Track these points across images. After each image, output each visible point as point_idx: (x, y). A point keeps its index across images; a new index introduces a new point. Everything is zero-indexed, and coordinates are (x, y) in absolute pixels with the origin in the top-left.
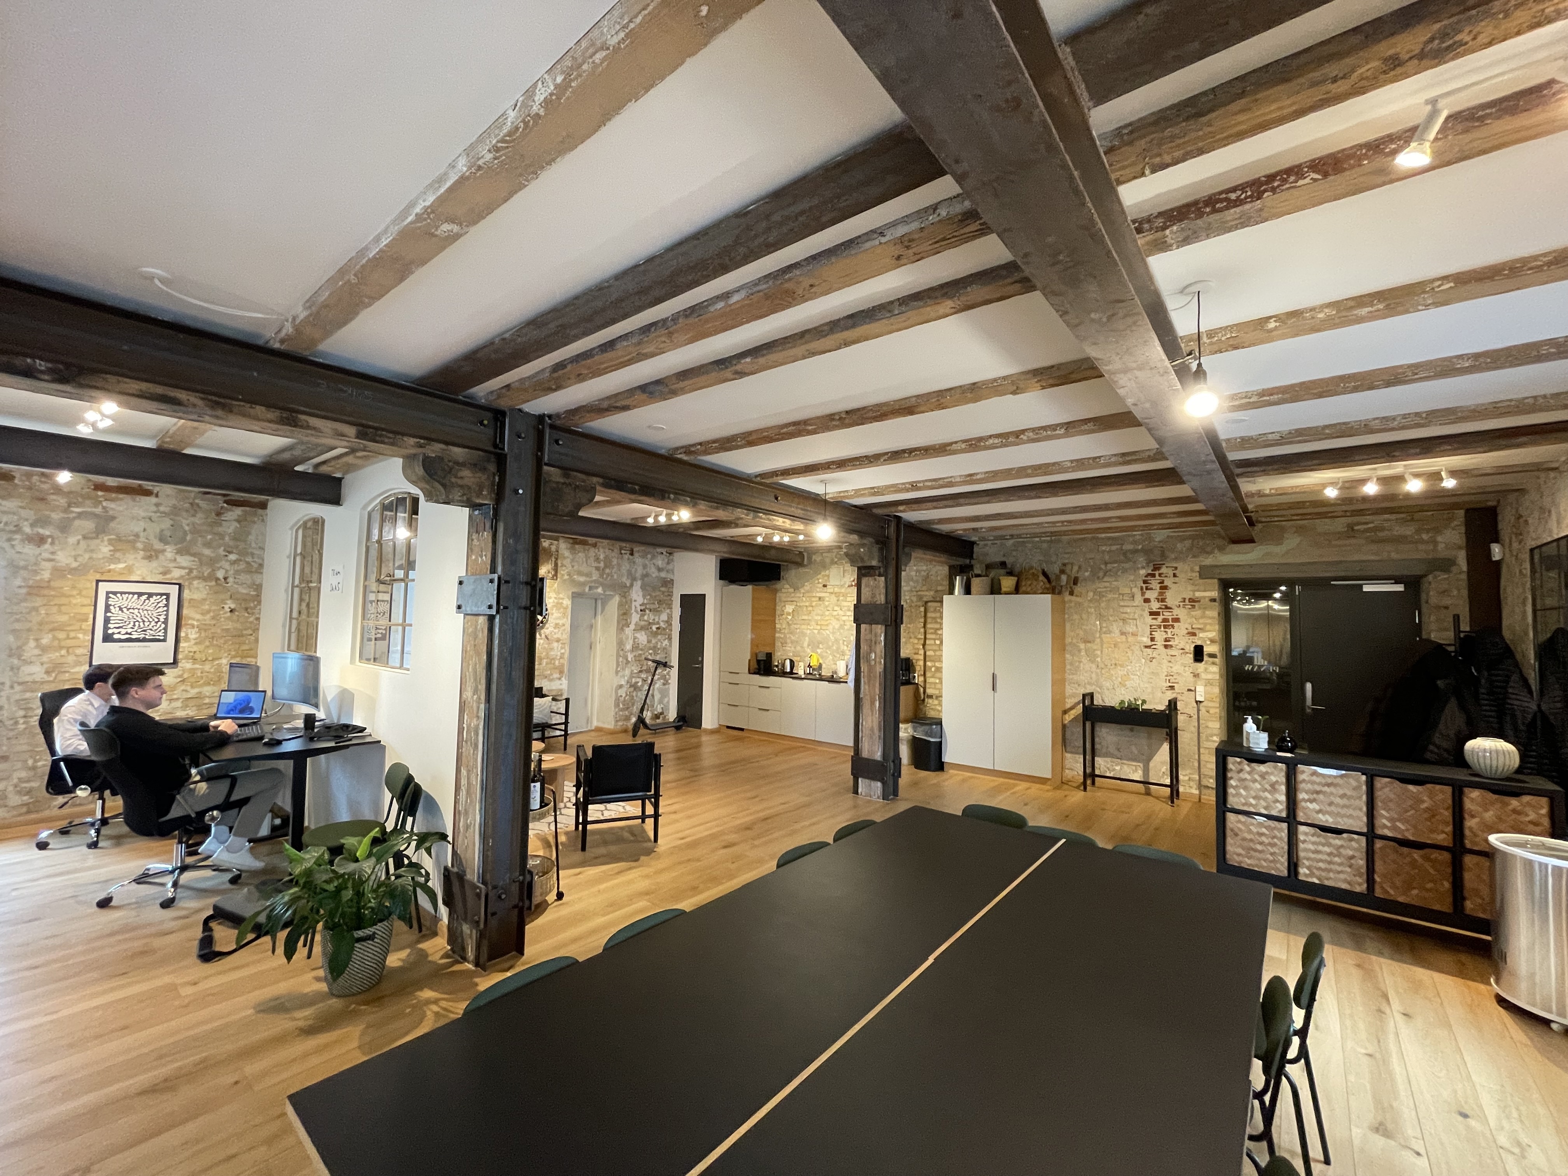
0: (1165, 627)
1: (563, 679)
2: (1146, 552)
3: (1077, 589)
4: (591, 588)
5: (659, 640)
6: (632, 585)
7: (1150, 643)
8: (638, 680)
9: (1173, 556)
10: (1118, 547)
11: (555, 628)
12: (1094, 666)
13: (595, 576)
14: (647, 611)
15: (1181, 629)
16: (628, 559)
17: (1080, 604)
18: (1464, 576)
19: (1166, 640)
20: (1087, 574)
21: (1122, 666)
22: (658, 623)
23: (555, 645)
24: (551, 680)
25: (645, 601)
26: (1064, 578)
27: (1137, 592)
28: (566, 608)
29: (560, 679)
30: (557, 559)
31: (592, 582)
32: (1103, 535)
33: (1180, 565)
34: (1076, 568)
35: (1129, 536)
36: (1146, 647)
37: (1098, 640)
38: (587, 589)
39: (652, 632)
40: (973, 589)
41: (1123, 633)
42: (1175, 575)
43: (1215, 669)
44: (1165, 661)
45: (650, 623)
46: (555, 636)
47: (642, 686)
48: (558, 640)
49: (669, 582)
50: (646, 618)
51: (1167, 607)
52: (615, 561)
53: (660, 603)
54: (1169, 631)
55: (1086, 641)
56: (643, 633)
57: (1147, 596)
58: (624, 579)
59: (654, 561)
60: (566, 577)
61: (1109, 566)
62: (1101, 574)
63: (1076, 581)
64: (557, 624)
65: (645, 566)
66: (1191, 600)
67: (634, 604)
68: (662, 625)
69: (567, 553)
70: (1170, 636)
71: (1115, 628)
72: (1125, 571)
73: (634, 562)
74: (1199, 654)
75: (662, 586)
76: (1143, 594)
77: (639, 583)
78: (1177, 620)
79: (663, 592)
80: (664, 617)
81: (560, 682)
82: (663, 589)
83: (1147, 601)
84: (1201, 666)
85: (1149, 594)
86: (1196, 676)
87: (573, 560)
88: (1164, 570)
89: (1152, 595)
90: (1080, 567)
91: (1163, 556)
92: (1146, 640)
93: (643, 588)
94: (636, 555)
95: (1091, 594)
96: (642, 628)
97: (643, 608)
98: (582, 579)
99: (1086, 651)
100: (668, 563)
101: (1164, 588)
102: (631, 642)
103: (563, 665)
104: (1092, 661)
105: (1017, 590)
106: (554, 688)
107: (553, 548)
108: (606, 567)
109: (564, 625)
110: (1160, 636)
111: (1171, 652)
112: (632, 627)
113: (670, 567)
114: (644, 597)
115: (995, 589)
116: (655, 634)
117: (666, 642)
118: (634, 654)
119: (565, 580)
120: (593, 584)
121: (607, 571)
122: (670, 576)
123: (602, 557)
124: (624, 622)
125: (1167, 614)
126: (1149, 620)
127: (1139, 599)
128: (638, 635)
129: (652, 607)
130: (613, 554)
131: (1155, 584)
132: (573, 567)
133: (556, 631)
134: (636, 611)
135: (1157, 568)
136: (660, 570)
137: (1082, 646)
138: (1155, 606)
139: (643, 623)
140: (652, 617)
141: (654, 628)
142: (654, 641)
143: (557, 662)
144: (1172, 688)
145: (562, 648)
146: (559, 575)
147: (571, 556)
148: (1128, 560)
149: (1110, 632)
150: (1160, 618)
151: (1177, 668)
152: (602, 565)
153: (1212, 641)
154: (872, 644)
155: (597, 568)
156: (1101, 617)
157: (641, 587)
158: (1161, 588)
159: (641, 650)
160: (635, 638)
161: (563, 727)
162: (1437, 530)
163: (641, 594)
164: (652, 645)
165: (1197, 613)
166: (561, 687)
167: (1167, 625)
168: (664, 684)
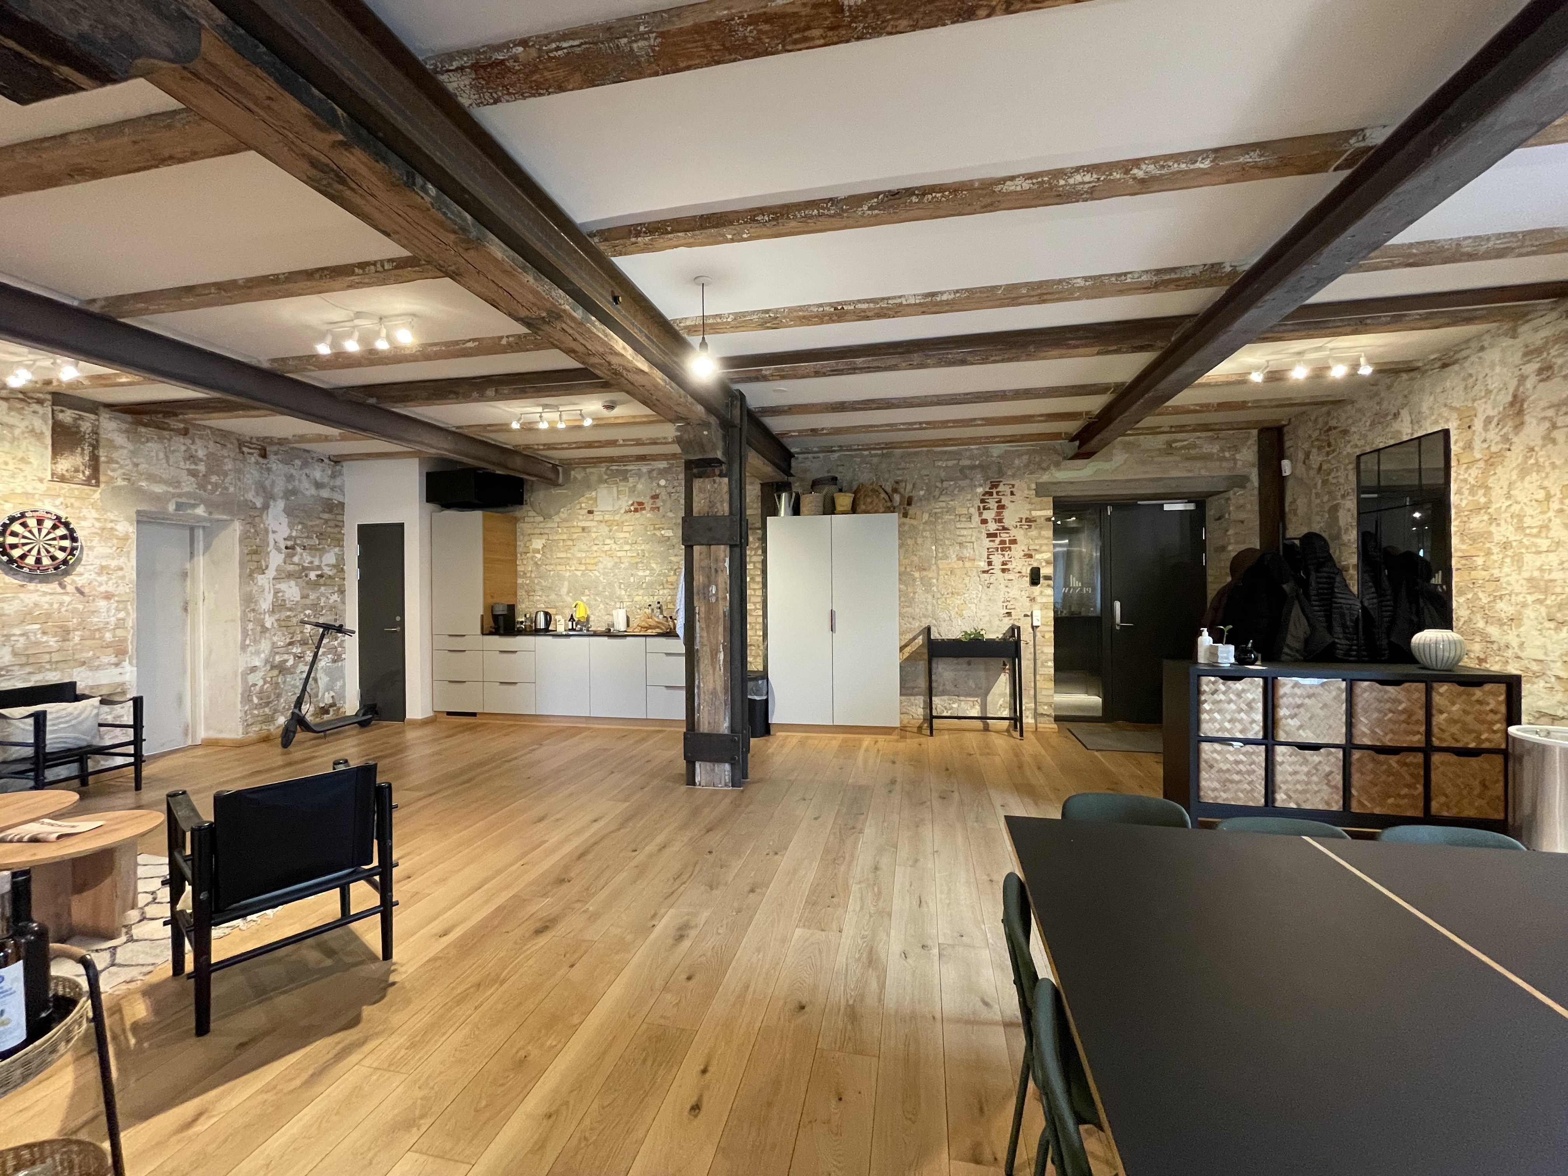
0: (1003, 549)
1: (126, 664)
2: (983, 468)
3: (912, 510)
4: (179, 506)
5: (323, 594)
6: (266, 507)
7: (987, 568)
8: (286, 657)
9: (1010, 473)
10: (955, 462)
11: (99, 574)
12: (930, 596)
13: (189, 485)
14: (298, 549)
15: (1017, 551)
16: (257, 463)
17: (918, 525)
18: (1256, 492)
19: (1004, 564)
20: (922, 493)
21: (958, 594)
22: (319, 567)
23: (102, 604)
24: (98, 668)
25: (294, 534)
26: (900, 495)
27: (973, 511)
28: (126, 538)
29: (117, 665)
30: (95, 447)
31: (180, 495)
32: (939, 449)
33: (1016, 482)
34: (909, 487)
35: (966, 450)
36: (984, 572)
37: (934, 567)
38: (171, 508)
39: (309, 582)
40: (803, 509)
41: (960, 558)
42: (1012, 493)
43: (1050, 591)
44: (1002, 586)
45: (304, 569)
46: (102, 589)
47: (295, 666)
48: (108, 596)
49: (337, 505)
50: (296, 559)
51: (1004, 528)
52: (229, 465)
53: (321, 536)
54: (1006, 553)
55: (921, 569)
56: (292, 583)
57: (984, 517)
58: (250, 496)
59: (307, 471)
60: (120, 482)
61: (945, 484)
62: (937, 493)
63: (909, 502)
64: (102, 568)
65: (290, 478)
66: (1028, 520)
67: (271, 536)
68: (327, 571)
69: (120, 439)
70: (1007, 558)
71: (953, 553)
72: (962, 489)
73: (269, 470)
74: (1035, 578)
75: (324, 511)
76: (980, 514)
77: (281, 504)
78: (1014, 542)
79: (326, 521)
80: (330, 558)
81: (119, 670)
82: (326, 516)
83: (984, 522)
84: (1037, 589)
85: (987, 515)
86: (1033, 600)
87: (134, 453)
88: (1001, 488)
89: (989, 515)
90: (914, 485)
91: (1001, 473)
92: (983, 565)
93: (289, 512)
94: (272, 458)
95: (926, 516)
96: (290, 576)
97: (290, 543)
98: (158, 489)
99: (922, 579)
100: (333, 476)
101: (1001, 507)
102: (270, 597)
103: (124, 640)
104: (927, 591)
105: (854, 510)
106: (104, 682)
107: (85, 427)
108: (210, 471)
109: (121, 569)
110: (997, 559)
111: (1007, 576)
112: (271, 573)
113: (338, 482)
114: (291, 526)
115: (830, 508)
116: (315, 585)
117: (335, 597)
118: (277, 616)
119: (120, 488)
120: (184, 500)
121: (214, 479)
122: (337, 497)
123: (201, 454)
124: (253, 566)
125: (1005, 536)
126: (987, 543)
127: (976, 519)
128: (283, 586)
129: (306, 542)
130: (225, 452)
131: (992, 503)
132: (136, 465)
133: (104, 578)
134: (278, 550)
135: (994, 485)
136: (318, 485)
137: (917, 575)
138: (992, 527)
139: (291, 568)
140: (307, 558)
141: (313, 575)
142: (313, 596)
143: (108, 636)
144: (1009, 614)
145: (118, 610)
146: (102, 478)
147: (130, 446)
148: (966, 477)
149: (946, 557)
150: (998, 540)
151: (1014, 592)
152: (202, 468)
153: (1048, 562)
154: (711, 575)
155: (193, 473)
156: (936, 541)
157: (284, 511)
158: (998, 508)
159: (290, 610)
160: (277, 592)
161: (131, 749)
162: (1236, 448)
163: (284, 520)
164: (308, 602)
165: (1033, 533)
166: (119, 679)
167: (1004, 547)
168: (334, 661)
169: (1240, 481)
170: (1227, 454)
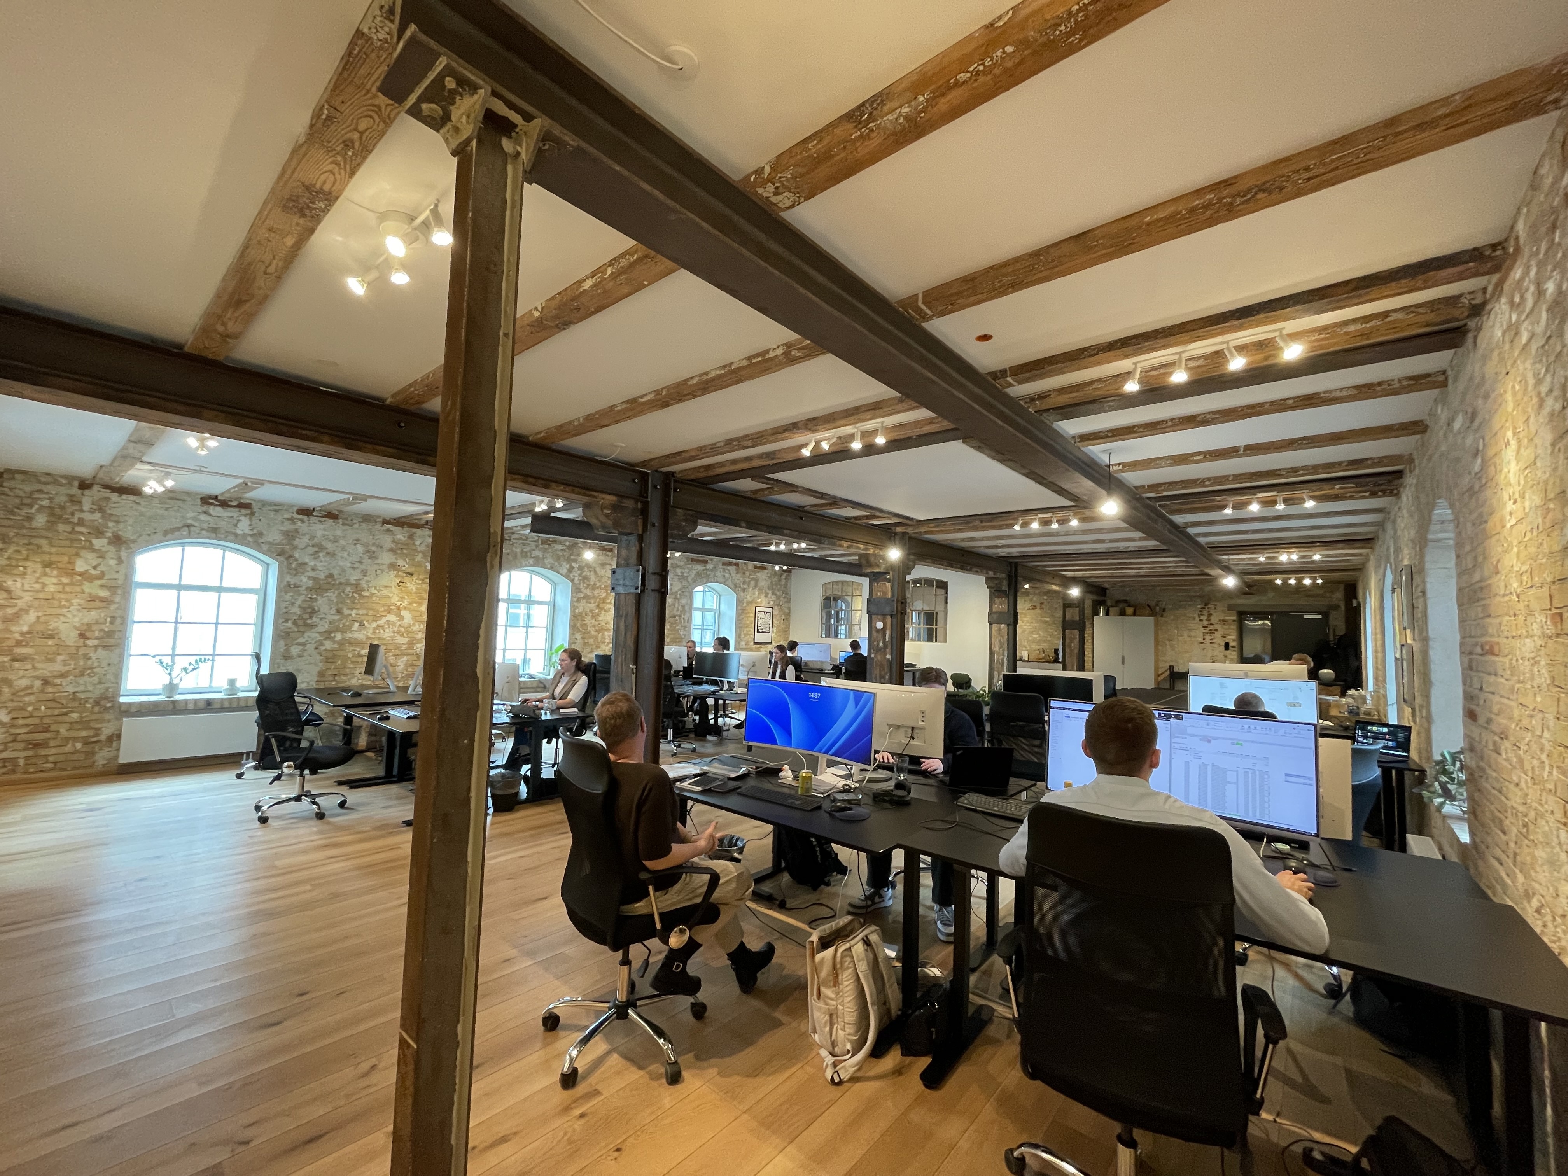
0: (1210, 633)
2: (1200, 597)
3: (1165, 614)
7: (1203, 641)
9: (1214, 599)
10: (1187, 594)
12: (1174, 653)
15: (1218, 635)
17: (1166, 622)
19: (1211, 640)
20: (1170, 607)
21: (1188, 652)
26: (1158, 608)
27: (1196, 616)
32: (1179, 588)
33: (1218, 603)
34: (1164, 604)
35: (1192, 588)
36: (1201, 643)
37: (1176, 640)
40: (1111, 613)
41: (1189, 636)
42: (1215, 609)
43: (1235, 653)
44: (1210, 650)
51: (1211, 624)
54: (1212, 635)
55: (1169, 640)
61: (1182, 603)
62: (1178, 607)
63: (1164, 610)
66: (1224, 621)
70: (1213, 637)
71: (1185, 634)
72: (1190, 605)
74: (1227, 646)
76: (1199, 617)
78: (1216, 630)
83: (1201, 621)
84: (1228, 652)
85: (1202, 617)
86: (1226, 656)
88: (1210, 606)
89: (1204, 618)
90: (1167, 603)
91: (1210, 599)
92: (1201, 640)
95: (1172, 617)
99: (1170, 645)
101: (1210, 615)
104: (1173, 650)
105: (1134, 614)
110: (1208, 638)
111: (1213, 645)
115: (1123, 613)
125: (1211, 627)
126: (1203, 630)
127: (1197, 619)
131: (1205, 612)
135: (1206, 605)
137: (1167, 642)
138: (1205, 623)
144: (1214, 662)
148: (1191, 600)
149: (1182, 636)
150: (1208, 629)
151: (1216, 653)
153: (1234, 640)
154: (1072, 640)
156: (1177, 628)
158: (1208, 614)
165: (1226, 627)
167: (1212, 632)
169: (1336, 607)
170: (1328, 595)
